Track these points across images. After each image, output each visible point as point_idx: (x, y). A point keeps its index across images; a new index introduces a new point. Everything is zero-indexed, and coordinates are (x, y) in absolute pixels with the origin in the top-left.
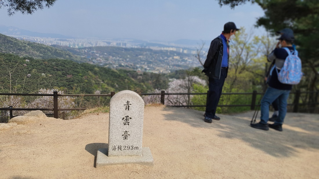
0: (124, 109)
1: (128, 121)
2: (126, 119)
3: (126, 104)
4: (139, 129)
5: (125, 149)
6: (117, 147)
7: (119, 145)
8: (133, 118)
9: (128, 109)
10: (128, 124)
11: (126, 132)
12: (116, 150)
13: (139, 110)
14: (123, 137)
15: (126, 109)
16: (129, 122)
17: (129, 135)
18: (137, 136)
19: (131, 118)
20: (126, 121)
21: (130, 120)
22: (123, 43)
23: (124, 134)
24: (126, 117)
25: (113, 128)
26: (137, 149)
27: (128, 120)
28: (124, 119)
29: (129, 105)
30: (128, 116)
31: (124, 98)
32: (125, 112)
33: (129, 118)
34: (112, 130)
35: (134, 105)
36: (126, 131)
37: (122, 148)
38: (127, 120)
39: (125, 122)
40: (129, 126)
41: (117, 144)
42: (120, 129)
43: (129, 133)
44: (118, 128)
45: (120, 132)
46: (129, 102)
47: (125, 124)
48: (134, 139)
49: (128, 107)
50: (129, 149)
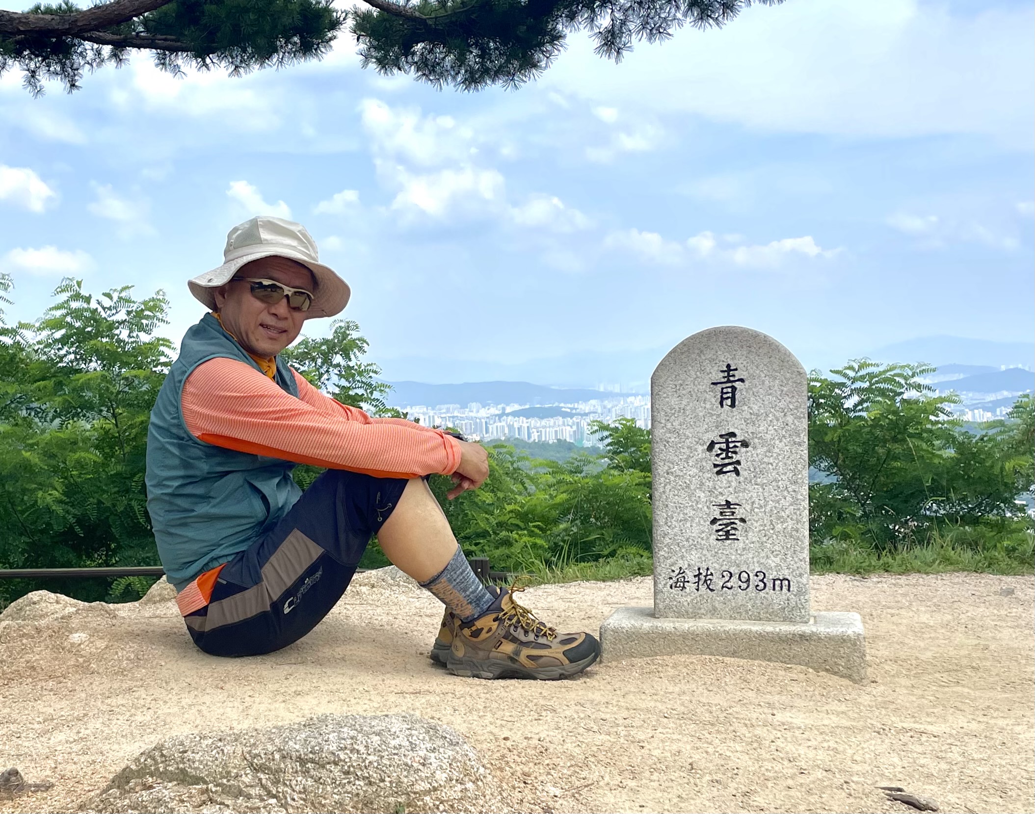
0: (713, 400)
1: (736, 458)
2: (724, 446)
3: (720, 377)
4: (786, 493)
5: (729, 585)
6: (690, 576)
7: (699, 565)
8: (756, 440)
9: (729, 402)
10: (737, 473)
11: (729, 508)
12: (690, 587)
13: (782, 404)
14: (718, 531)
15: (722, 406)
16: (738, 462)
17: (743, 520)
18: (779, 527)
19: (745, 444)
20: (727, 457)
21: (744, 450)
23: (719, 517)
24: (721, 436)
25: (668, 487)
26: (785, 588)
27: (735, 453)
28: (717, 446)
29: (737, 384)
30: (733, 435)
31: (709, 354)
32: (719, 416)
33: (739, 444)
34: (667, 498)
35: (756, 382)
36: (728, 504)
37: (714, 578)
38: (727, 450)
39: (719, 461)
40: (741, 479)
41: (692, 560)
42: (699, 493)
43: (742, 510)
44: (692, 487)
45: (700, 506)
46: (736, 370)
47: (719, 473)
48: (764, 539)
49: (730, 395)
50: (745, 585)
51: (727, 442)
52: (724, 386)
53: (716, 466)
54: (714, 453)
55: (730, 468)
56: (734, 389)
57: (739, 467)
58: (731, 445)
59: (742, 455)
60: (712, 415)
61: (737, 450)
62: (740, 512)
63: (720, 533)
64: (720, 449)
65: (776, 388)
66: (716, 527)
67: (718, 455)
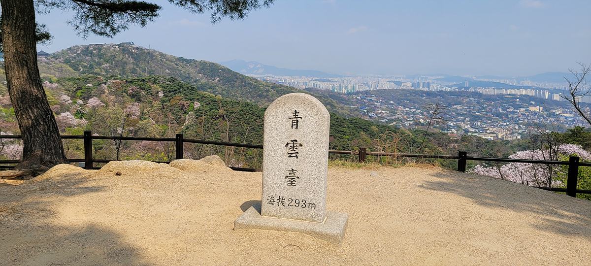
0: (289, 125)
1: (297, 151)
2: (292, 145)
3: (292, 115)
4: (316, 168)
5: (291, 204)
6: (276, 199)
7: (280, 195)
8: (305, 144)
9: (295, 127)
10: (297, 157)
11: (293, 172)
12: (276, 204)
13: (317, 129)
15: (292, 128)
17: (298, 178)
18: (312, 182)
19: (301, 145)
20: (293, 150)
22: (424, 83)
23: (288, 175)
24: (292, 141)
26: (313, 208)
28: (289, 145)
29: (298, 119)
30: (296, 141)
31: (288, 105)
32: (290, 132)
33: (298, 145)
34: (268, 166)
35: (307, 119)
36: (293, 170)
37: (285, 201)
38: (293, 147)
39: (290, 152)
40: (298, 160)
41: (277, 193)
42: (281, 164)
43: (298, 173)
44: (279, 162)
45: (281, 170)
46: (298, 113)
47: (290, 156)
48: (306, 186)
49: (296, 124)
50: (298, 205)
51: (294, 144)
52: (293, 119)
53: (288, 153)
54: (288, 148)
55: (294, 155)
56: (297, 121)
57: (298, 155)
58: (295, 145)
59: (299, 149)
60: (288, 132)
61: (297, 147)
62: (297, 174)
63: (289, 182)
64: (291, 147)
65: (314, 122)
66: (287, 179)
67: (290, 149)
